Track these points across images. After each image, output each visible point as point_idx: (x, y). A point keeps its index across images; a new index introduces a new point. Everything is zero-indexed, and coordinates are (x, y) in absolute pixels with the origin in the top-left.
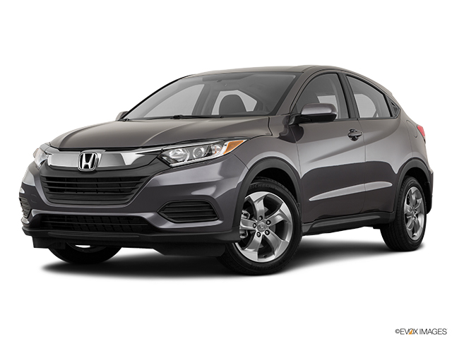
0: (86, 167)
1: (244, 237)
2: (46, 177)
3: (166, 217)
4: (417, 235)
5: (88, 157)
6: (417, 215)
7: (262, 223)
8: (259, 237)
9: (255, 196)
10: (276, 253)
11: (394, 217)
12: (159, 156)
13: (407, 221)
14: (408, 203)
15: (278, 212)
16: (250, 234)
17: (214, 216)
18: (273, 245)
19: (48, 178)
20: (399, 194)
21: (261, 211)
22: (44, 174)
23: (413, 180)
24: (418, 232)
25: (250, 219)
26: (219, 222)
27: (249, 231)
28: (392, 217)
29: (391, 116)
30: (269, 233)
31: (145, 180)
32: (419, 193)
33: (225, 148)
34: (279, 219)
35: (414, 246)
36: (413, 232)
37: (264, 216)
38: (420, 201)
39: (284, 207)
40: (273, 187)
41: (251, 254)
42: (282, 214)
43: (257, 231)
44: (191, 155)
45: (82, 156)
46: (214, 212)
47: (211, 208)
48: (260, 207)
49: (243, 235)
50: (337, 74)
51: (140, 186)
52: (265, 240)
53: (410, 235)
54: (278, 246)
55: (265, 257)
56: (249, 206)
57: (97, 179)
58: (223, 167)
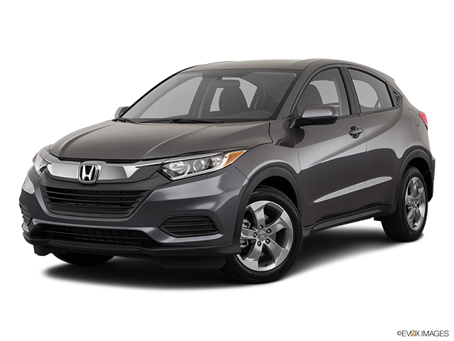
0: (87, 179)
1: (244, 246)
2: (47, 187)
3: (167, 231)
4: (418, 224)
5: (88, 168)
6: (418, 205)
7: (262, 232)
8: (259, 246)
9: (255, 206)
10: (276, 261)
11: (395, 210)
12: (160, 170)
13: (408, 211)
14: (409, 194)
15: (278, 220)
16: (251, 244)
17: (215, 230)
18: (274, 253)
19: (49, 188)
20: (400, 187)
21: (261, 220)
22: (45, 182)
23: (415, 170)
24: (419, 222)
25: (251, 228)
26: (219, 236)
27: (249, 240)
28: (393, 210)
29: (393, 106)
30: (270, 241)
31: (145, 194)
32: (420, 182)
33: (225, 160)
34: (280, 227)
35: (415, 236)
36: (414, 222)
37: (264, 225)
38: (421, 190)
39: (285, 216)
40: (273, 195)
41: (251, 263)
42: (283, 222)
43: (258, 240)
44: (192, 168)
45: (82, 168)
46: (214, 226)
47: (212, 222)
48: (260, 216)
49: (243, 244)
50: (339, 68)
51: (140, 200)
52: (265, 249)
53: (411, 225)
54: (278, 255)
55: (266, 265)
56: (250, 215)
57: (98, 192)
58: (222, 179)
